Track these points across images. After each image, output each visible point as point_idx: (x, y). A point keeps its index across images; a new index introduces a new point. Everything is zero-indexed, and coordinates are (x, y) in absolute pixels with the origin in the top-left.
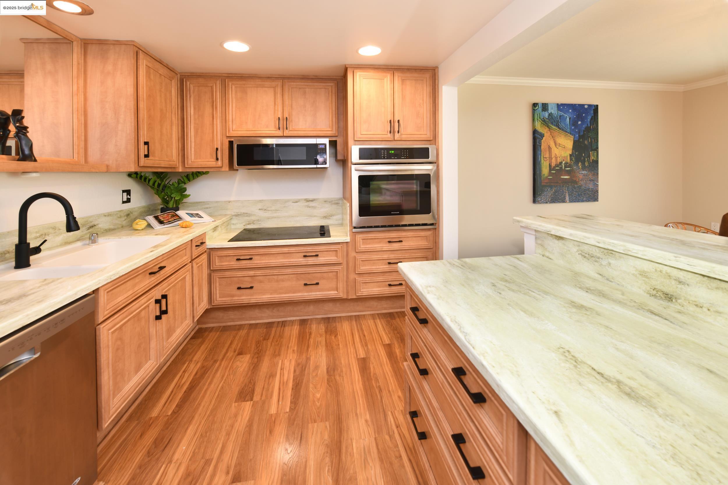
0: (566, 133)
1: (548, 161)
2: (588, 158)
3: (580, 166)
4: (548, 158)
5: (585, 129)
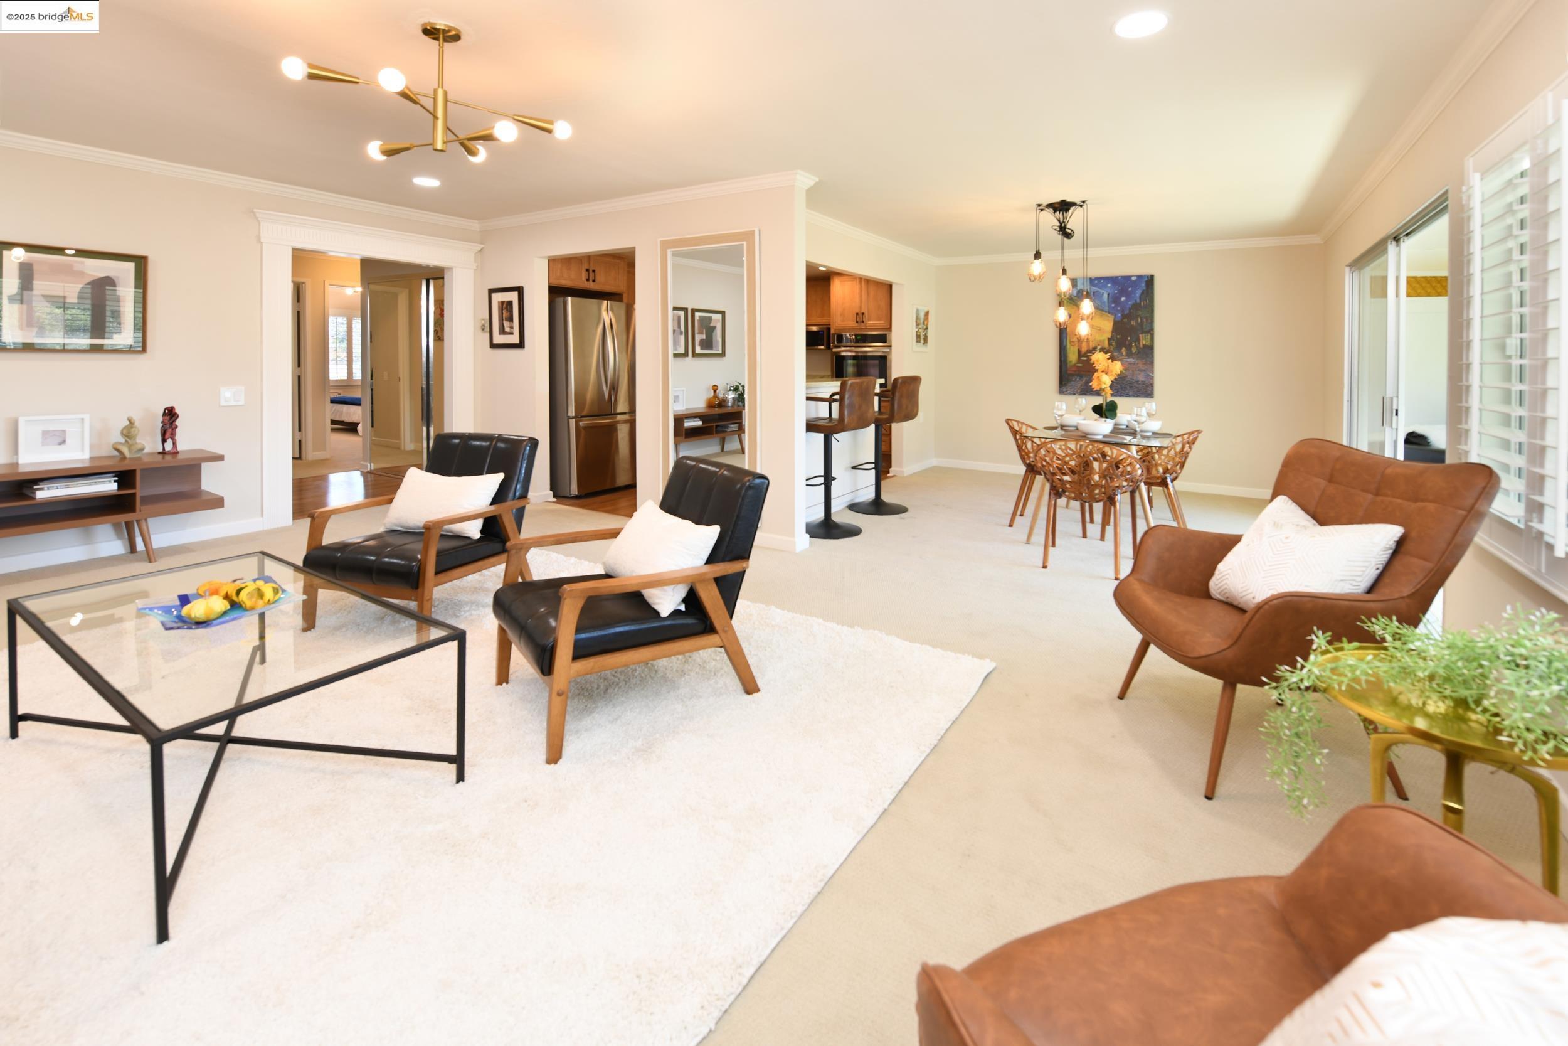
0: (1104, 311)
3: (1124, 353)
4: (1076, 343)
5: (1132, 306)
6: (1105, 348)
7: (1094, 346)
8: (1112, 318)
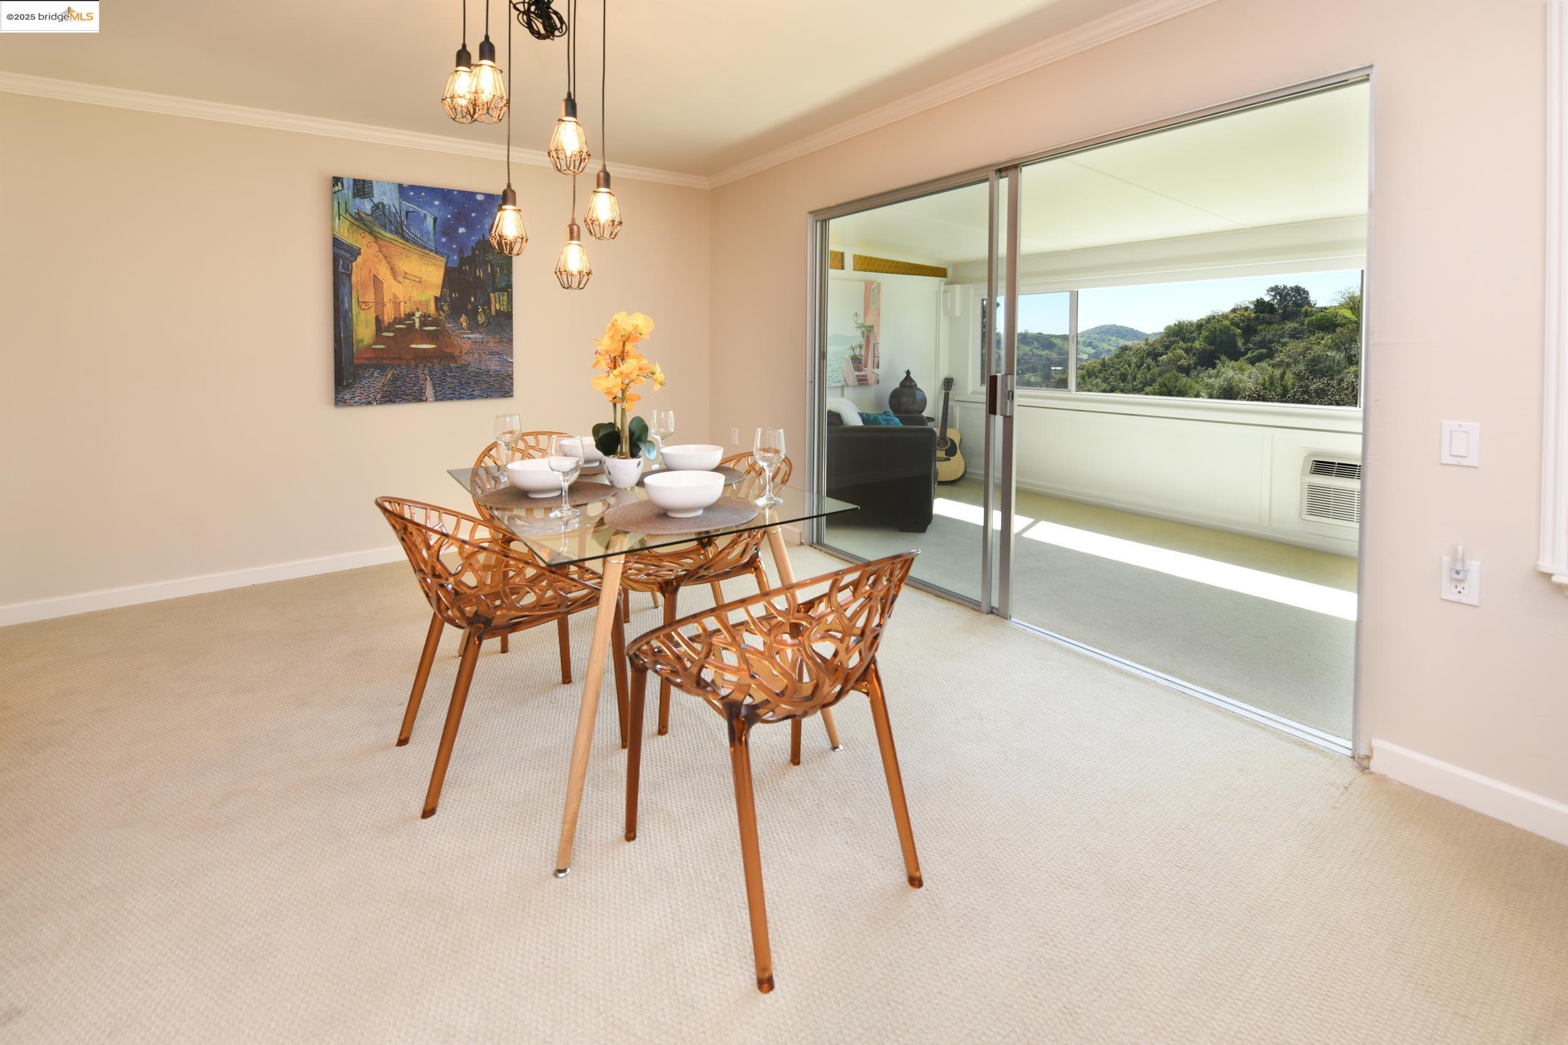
0: (423, 250)
1: (373, 310)
2: (486, 307)
3: (464, 324)
4: (371, 304)
5: (477, 244)
6: (429, 316)
7: (408, 311)
8: (441, 262)
